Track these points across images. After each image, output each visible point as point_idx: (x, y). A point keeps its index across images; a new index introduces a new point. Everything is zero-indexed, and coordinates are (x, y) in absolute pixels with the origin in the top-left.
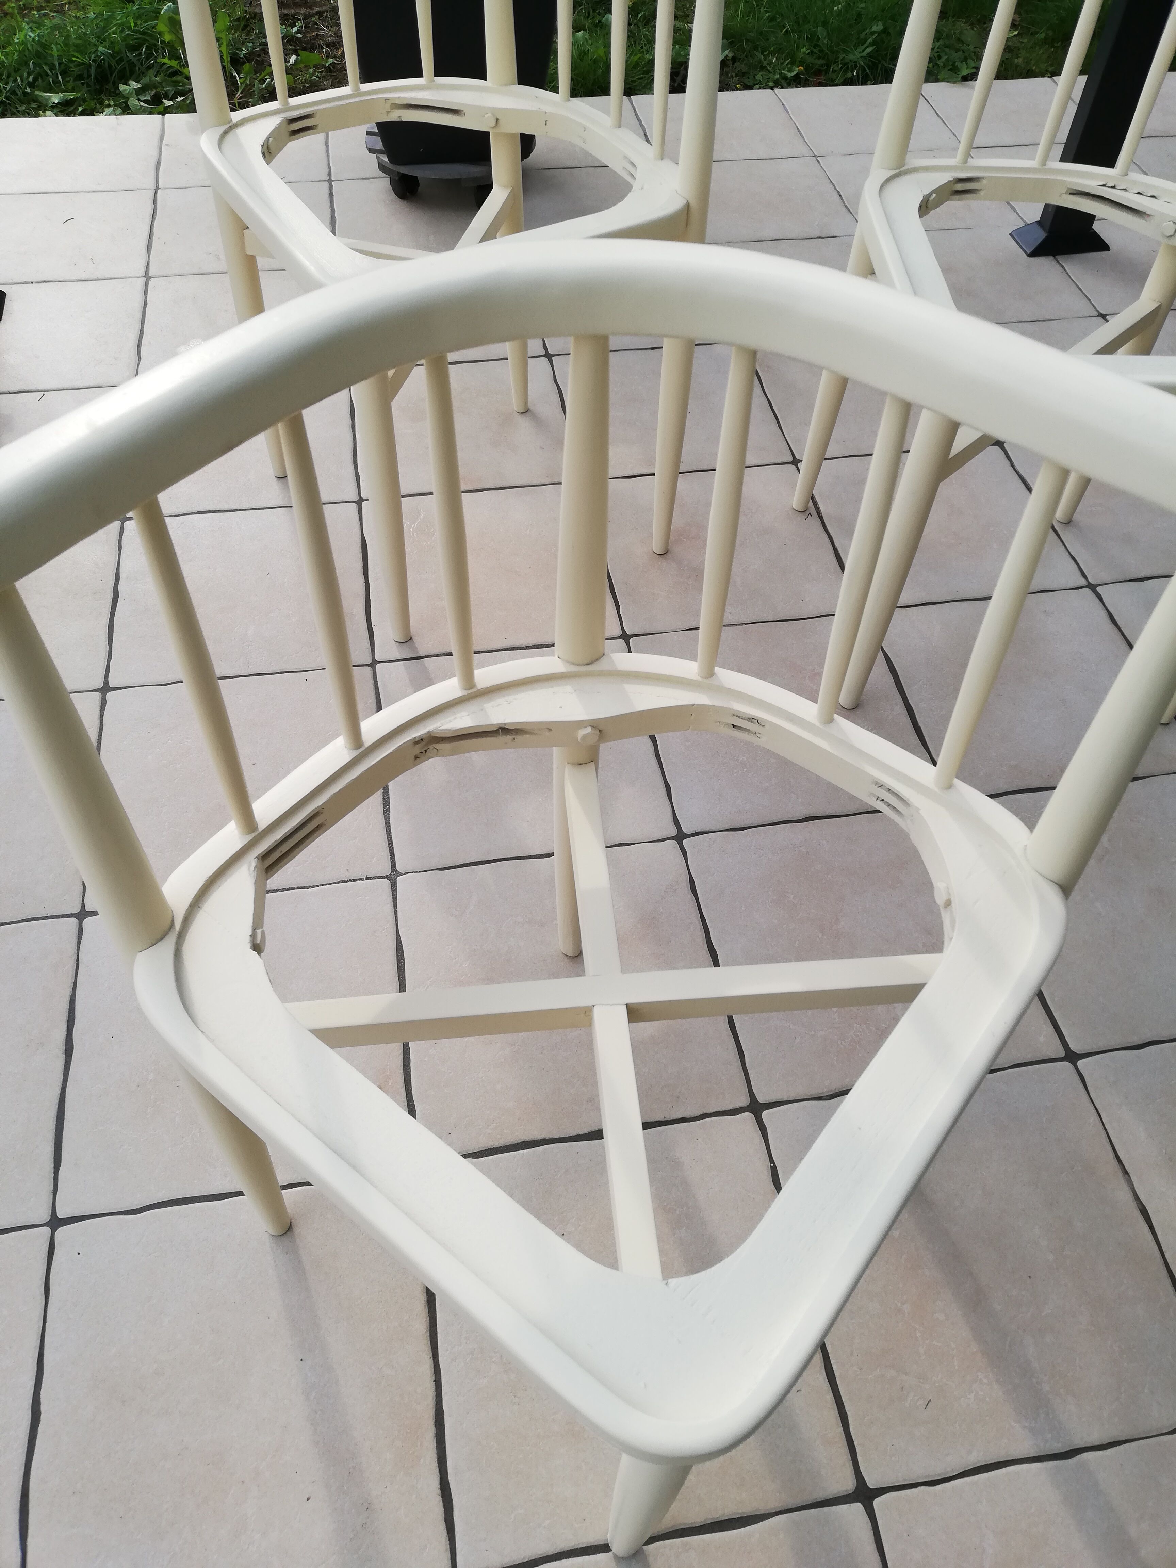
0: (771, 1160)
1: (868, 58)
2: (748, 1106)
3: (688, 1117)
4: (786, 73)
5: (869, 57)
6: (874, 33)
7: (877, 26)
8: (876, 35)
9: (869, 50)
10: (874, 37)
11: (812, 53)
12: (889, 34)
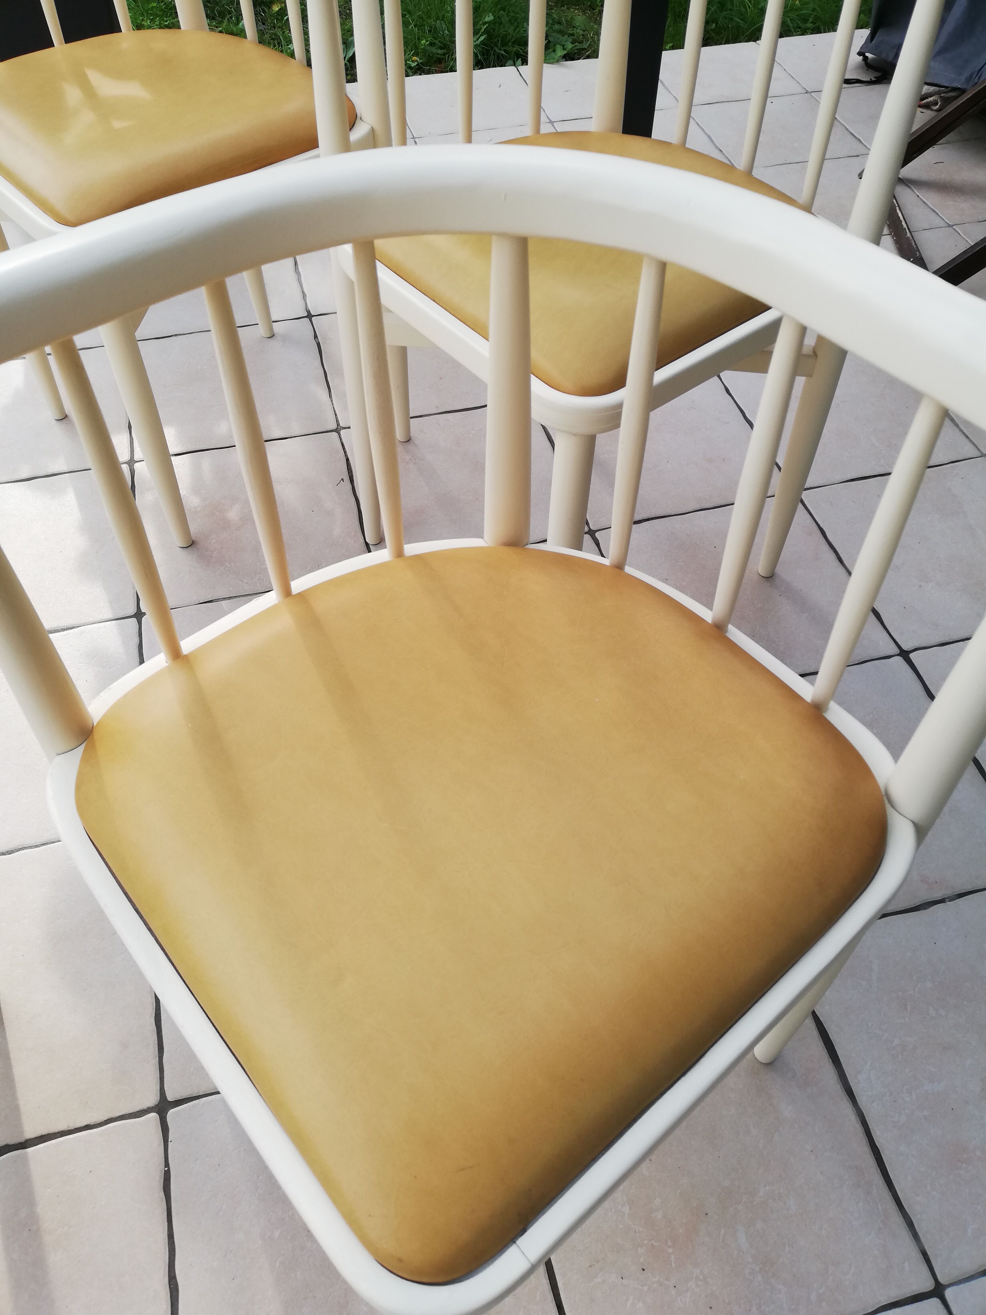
0: (167, 1164)
1: (481, 46)
2: (156, 1105)
3: (92, 1124)
4: (411, 63)
5: (483, 44)
6: (486, 23)
7: (489, 17)
8: (487, 25)
9: (482, 38)
10: (485, 27)
11: (432, 44)
12: (501, 23)
